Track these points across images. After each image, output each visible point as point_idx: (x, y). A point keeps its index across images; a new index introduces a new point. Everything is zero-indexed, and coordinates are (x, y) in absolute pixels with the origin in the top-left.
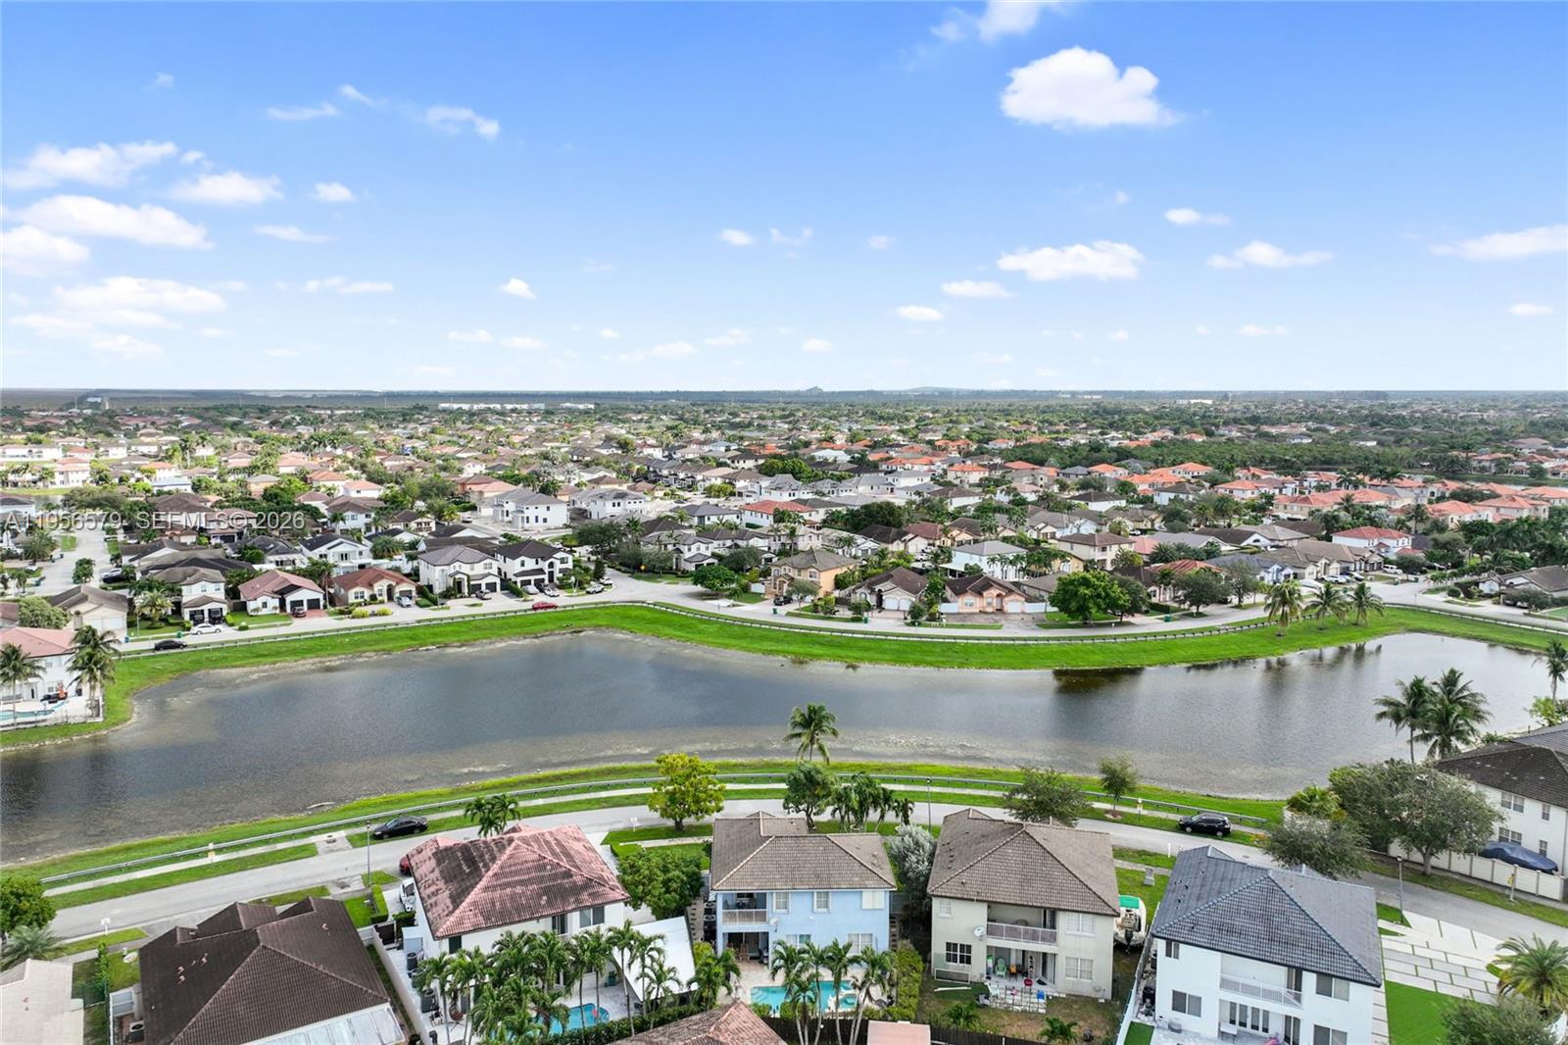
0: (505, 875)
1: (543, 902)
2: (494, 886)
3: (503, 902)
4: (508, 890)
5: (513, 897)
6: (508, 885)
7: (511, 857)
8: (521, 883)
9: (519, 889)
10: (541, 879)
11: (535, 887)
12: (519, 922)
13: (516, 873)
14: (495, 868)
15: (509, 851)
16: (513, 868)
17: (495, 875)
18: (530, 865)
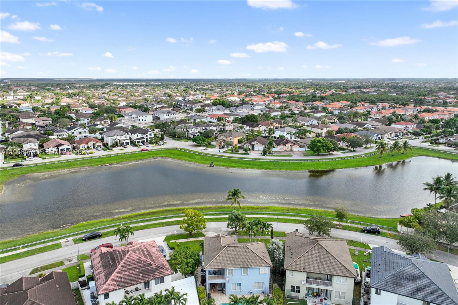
0: (126, 266)
1: (140, 277)
2: (122, 271)
3: (125, 277)
4: (127, 272)
5: (129, 275)
6: (127, 270)
7: (128, 258)
8: (132, 269)
9: (131, 272)
10: (139, 267)
11: (137, 270)
12: (131, 286)
13: (130, 265)
14: (122, 263)
15: (127, 256)
16: (129, 263)
17: (122, 266)
18: (135, 261)
